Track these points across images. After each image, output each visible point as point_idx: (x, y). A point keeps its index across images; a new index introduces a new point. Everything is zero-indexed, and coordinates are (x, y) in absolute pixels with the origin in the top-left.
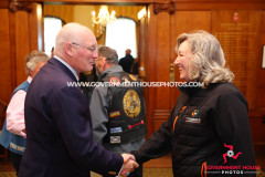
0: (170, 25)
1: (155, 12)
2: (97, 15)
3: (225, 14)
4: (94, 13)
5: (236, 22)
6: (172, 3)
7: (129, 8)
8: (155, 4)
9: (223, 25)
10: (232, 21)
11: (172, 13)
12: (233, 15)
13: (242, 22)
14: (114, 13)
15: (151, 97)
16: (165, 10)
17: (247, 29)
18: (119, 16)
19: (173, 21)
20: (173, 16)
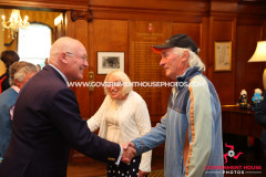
0: (89, 32)
1: (73, 19)
2: (7, 20)
3: (141, 24)
4: (3, 17)
5: (150, 32)
6: (90, 11)
7: (44, 14)
8: (72, 11)
9: (139, 34)
10: (147, 31)
11: (90, 21)
12: (148, 25)
13: (156, 32)
14: (27, 18)
16: (83, 17)
18: (33, 22)
19: (91, 30)
20: (91, 24)
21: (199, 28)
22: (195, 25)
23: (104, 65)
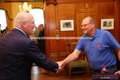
0: (55, 11)
2: (22, 7)
3: (82, 4)
4: (20, 6)
5: (87, 8)
9: (81, 10)
10: (85, 8)
11: (55, 5)
12: (85, 5)
13: (90, 8)
14: (30, 6)
15: (48, 47)
16: (52, 3)
17: (92, 12)
19: (56, 9)
20: (56, 6)
21: (114, 4)
22: (111, 3)
23: (64, 26)
